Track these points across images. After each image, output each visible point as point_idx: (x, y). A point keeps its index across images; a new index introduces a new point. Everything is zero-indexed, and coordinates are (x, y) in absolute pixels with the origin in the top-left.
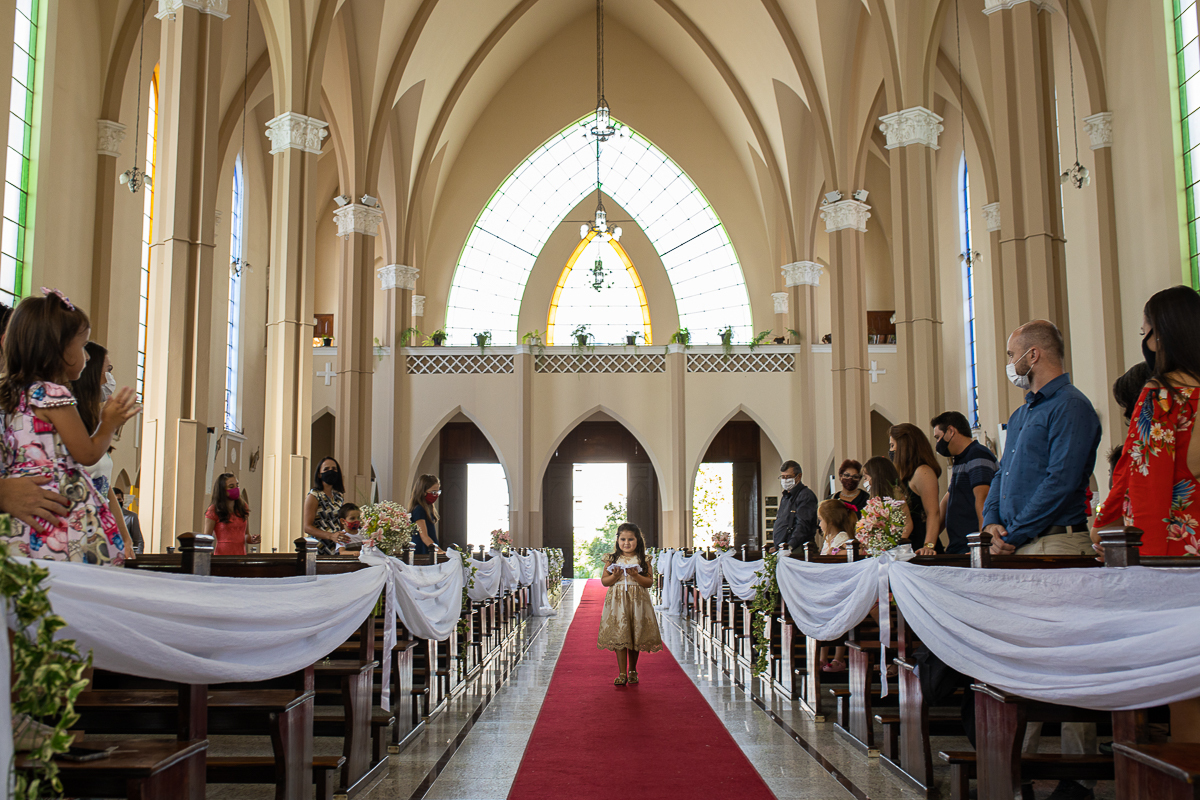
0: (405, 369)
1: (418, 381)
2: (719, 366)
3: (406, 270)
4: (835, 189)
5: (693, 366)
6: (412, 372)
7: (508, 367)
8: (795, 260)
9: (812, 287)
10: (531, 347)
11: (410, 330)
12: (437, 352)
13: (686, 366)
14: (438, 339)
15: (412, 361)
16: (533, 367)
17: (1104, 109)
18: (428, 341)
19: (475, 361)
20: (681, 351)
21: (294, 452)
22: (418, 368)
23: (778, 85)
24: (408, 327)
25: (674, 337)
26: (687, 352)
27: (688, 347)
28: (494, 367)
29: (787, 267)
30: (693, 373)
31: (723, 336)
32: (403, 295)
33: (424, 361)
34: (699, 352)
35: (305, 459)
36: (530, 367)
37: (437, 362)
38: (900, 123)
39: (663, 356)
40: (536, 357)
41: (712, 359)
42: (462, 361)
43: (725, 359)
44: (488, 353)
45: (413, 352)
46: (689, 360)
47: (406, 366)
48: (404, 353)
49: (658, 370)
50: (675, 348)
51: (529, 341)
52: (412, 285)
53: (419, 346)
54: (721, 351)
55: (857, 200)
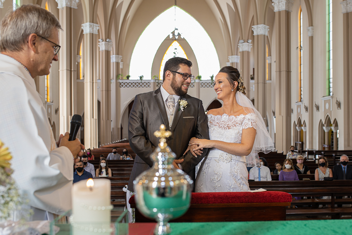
0: (118, 86)
1: (122, 90)
2: (210, 86)
3: (118, 57)
4: (242, 39)
5: (202, 86)
6: (121, 87)
7: (149, 86)
8: (232, 55)
9: (237, 63)
10: (155, 80)
11: (120, 74)
12: (128, 81)
13: (200, 86)
14: (128, 77)
15: (120, 84)
16: (156, 86)
17: (312, 25)
18: (125, 78)
19: (139, 84)
20: (199, 82)
21: (93, 118)
22: (122, 86)
23: (228, 5)
24: (119, 73)
25: (197, 77)
26: (201, 82)
27: (201, 80)
28: (145, 86)
29: (230, 57)
30: (202, 88)
31: (211, 77)
32: (118, 64)
33: (124, 84)
34: (204, 82)
35: (96, 119)
36: (155, 86)
37: (128, 84)
38: (257, 28)
39: (194, 83)
40: (157, 83)
41: (208, 84)
42: (135, 84)
43: (212, 84)
44: (143, 81)
45: (121, 81)
46: (201, 84)
47: (119, 85)
48: (118, 81)
49: (192, 87)
50: (197, 81)
51: (155, 78)
52: (120, 61)
53: (122, 79)
54: (210, 82)
55: (248, 43)
